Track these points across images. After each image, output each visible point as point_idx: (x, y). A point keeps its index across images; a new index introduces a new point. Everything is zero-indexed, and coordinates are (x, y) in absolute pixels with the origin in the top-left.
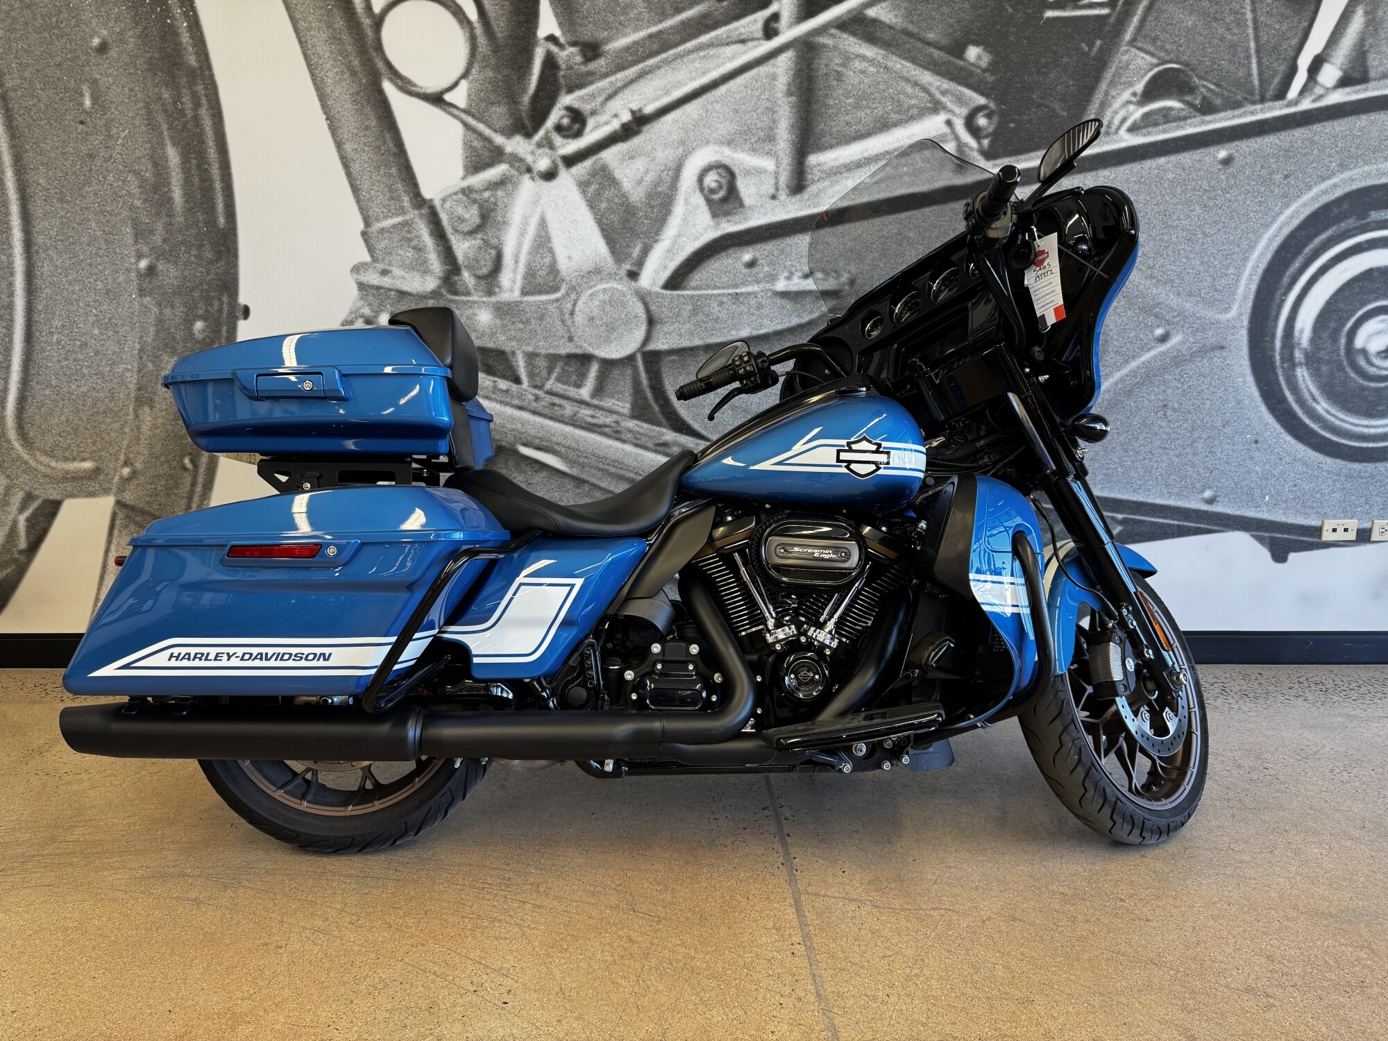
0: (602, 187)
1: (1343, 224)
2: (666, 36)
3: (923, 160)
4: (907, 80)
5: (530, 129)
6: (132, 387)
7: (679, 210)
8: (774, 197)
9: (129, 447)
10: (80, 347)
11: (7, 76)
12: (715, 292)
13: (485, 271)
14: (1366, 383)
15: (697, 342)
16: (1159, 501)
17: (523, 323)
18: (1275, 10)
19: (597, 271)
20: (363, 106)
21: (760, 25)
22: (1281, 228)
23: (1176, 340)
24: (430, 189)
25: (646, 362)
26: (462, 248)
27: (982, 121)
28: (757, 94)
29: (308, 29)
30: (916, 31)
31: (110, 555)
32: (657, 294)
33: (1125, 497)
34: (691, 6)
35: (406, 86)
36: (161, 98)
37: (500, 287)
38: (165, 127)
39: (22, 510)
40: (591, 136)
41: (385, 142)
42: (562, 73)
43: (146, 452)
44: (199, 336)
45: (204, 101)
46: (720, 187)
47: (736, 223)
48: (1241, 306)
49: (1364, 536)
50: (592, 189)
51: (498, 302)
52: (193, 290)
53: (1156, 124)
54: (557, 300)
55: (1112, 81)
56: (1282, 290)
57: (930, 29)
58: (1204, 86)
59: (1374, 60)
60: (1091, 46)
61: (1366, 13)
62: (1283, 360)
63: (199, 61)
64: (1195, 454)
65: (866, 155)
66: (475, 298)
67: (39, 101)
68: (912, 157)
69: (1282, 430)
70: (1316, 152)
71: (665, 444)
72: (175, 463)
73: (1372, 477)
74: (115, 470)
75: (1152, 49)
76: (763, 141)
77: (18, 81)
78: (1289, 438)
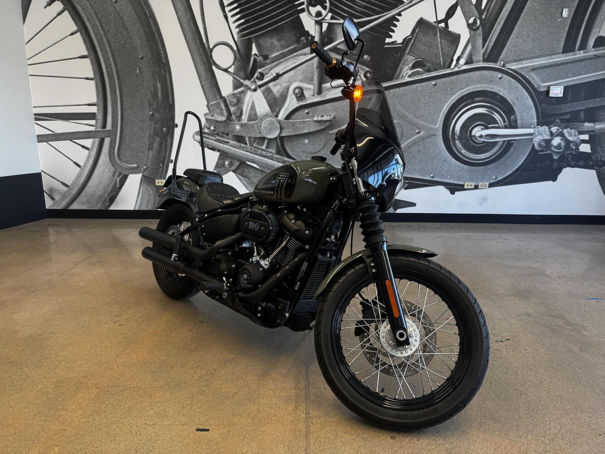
0: (269, 93)
1: (467, 102)
2: (285, 54)
5: (250, 78)
6: (147, 145)
7: (288, 99)
8: (313, 96)
9: (146, 161)
10: (134, 135)
11: (118, 65)
12: (298, 121)
13: (238, 115)
14: (475, 145)
15: (293, 134)
16: (418, 177)
17: (247, 129)
18: (447, 45)
19: (267, 115)
20: (207, 73)
22: (450, 103)
23: (422, 133)
24: (224, 94)
25: (280, 139)
26: (232, 109)
27: (368, 75)
28: (309, 68)
29: (194, 53)
32: (283, 121)
33: (409, 176)
34: (291, 46)
35: (218, 67)
36: (156, 71)
37: (242, 119)
38: (157, 78)
39: (118, 177)
40: (266, 80)
41: (213, 82)
42: (258, 63)
43: (150, 162)
44: (165, 132)
45: (167, 71)
46: (299, 93)
47: (303, 102)
48: (440, 124)
49: (476, 187)
50: (266, 94)
51: (242, 123)
52: (163, 120)
53: (415, 75)
54: (257, 123)
55: (403, 64)
56: (451, 120)
58: (428, 65)
59: (474, 57)
60: (397, 54)
61: (472, 45)
62: (452, 139)
63: (166, 61)
64: (428, 164)
65: (338, 84)
66: (235, 122)
67: (126, 71)
69: (452, 158)
70: (459, 82)
71: (285, 161)
72: (158, 165)
73: (478, 171)
74: (142, 167)
75: (413, 55)
76: (310, 80)
77: (121, 67)
78: (454, 160)
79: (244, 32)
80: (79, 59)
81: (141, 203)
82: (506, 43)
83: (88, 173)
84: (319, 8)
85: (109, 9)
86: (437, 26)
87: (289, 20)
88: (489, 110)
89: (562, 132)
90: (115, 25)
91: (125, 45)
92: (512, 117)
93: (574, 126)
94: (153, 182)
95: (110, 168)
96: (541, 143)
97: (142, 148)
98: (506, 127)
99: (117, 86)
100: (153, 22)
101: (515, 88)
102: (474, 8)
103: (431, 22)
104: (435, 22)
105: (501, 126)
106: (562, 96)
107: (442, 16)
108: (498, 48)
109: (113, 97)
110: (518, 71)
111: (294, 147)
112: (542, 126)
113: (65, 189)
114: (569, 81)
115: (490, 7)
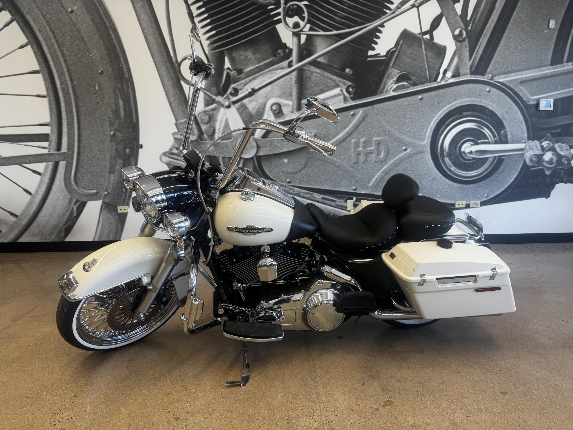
0: (244, 110)
1: (456, 116)
2: (261, 68)
3: (335, 100)
4: (329, 78)
5: (223, 94)
6: (108, 168)
7: (265, 116)
8: (292, 112)
9: (107, 186)
10: (93, 157)
11: (75, 81)
12: (276, 139)
13: (210, 134)
14: (465, 162)
15: (271, 153)
17: (221, 148)
18: (432, 57)
20: (175, 88)
21: (287, 64)
22: (438, 118)
23: (409, 150)
25: (257, 159)
26: (204, 127)
27: (351, 90)
28: (287, 83)
29: (160, 67)
30: (331, 65)
31: (101, 217)
32: (260, 140)
34: (268, 59)
35: (187, 82)
36: (117, 87)
37: (214, 138)
38: (119, 94)
39: (75, 205)
40: (240, 96)
41: (181, 98)
42: (232, 78)
43: (112, 187)
44: (128, 153)
45: (130, 87)
46: (277, 109)
47: (282, 119)
48: (427, 140)
49: (468, 206)
51: (214, 143)
52: (126, 140)
53: (400, 89)
54: (231, 142)
55: (387, 77)
56: (439, 136)
57: (335, 64)
58: (413, 78)
59: (461, 70)
60: (381, 67)
61: (458, 57)
62: (441, 155)
63: (129, 76)
66: (207, 142)
67: (83, 88)
68: (332, 99)
69: (442, 176)
70: (447, 96)
72: (120, 190)
73: (469, 189)
74: (103, 192)
75: (398, 68)
76: (289, 96)
77: (78, 83)
78: (444, 178)
79: (216, 45)
80: (29, 74)
81: (101, 233)
82: (493, 55)
83: (40, 202)
84: (296, 19)
85: (64, 20)
86: (422, 38)
87: (264, 31)
88: (478, 125)
89: (553, 146)
90: (71, 37)
91: (82, 58)
92: (502, 132)
93: (565, 140)
94: (116, 209)
95: (65, 195)
96: (532, 158)
97: (102, 172)
98: (496, 143)
99: (73, 104)
100: (114, 34)
101: (504, 102)
102: (459, 19)
103: (415, 34)
104: (419, 34)
105: (491, 142)
106: (551, 108)
107: (426, 27)
108: (485, 60)
109: (68, 116)
110: (506, 83)
111: (273, 167)
112: (533, 141)
113: (14, 219)
114: (559, 94)
115: (475, 18)
